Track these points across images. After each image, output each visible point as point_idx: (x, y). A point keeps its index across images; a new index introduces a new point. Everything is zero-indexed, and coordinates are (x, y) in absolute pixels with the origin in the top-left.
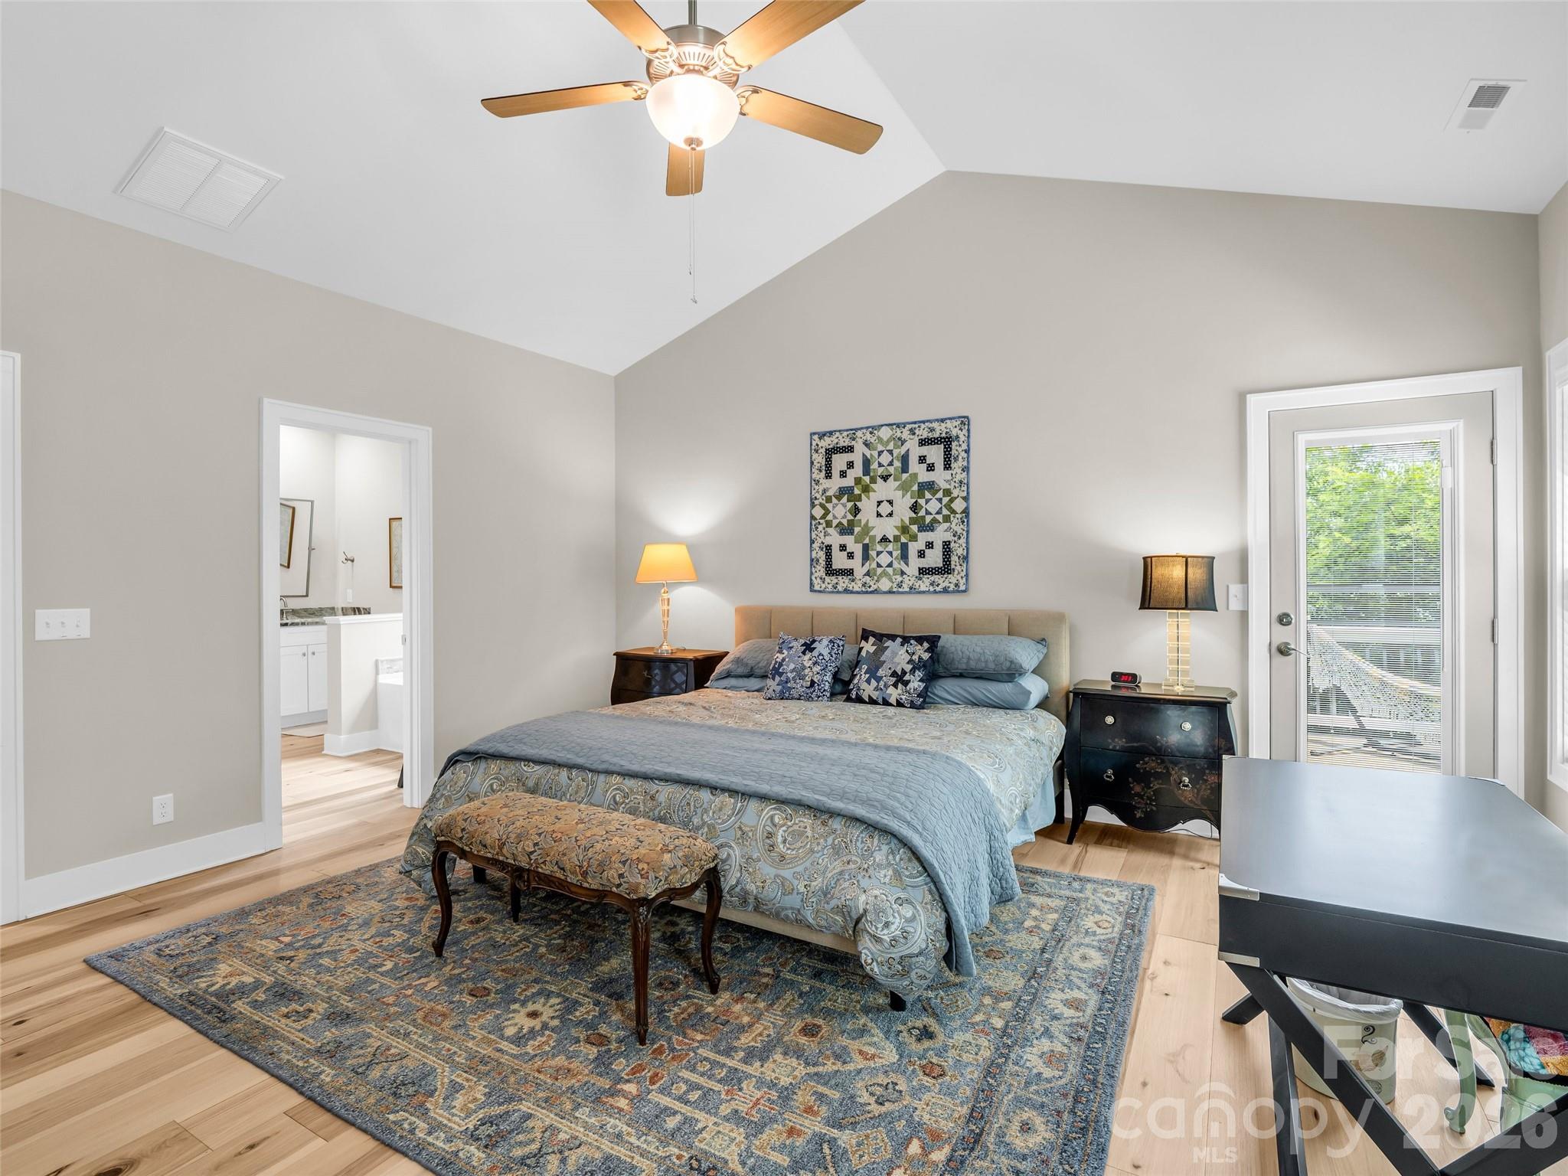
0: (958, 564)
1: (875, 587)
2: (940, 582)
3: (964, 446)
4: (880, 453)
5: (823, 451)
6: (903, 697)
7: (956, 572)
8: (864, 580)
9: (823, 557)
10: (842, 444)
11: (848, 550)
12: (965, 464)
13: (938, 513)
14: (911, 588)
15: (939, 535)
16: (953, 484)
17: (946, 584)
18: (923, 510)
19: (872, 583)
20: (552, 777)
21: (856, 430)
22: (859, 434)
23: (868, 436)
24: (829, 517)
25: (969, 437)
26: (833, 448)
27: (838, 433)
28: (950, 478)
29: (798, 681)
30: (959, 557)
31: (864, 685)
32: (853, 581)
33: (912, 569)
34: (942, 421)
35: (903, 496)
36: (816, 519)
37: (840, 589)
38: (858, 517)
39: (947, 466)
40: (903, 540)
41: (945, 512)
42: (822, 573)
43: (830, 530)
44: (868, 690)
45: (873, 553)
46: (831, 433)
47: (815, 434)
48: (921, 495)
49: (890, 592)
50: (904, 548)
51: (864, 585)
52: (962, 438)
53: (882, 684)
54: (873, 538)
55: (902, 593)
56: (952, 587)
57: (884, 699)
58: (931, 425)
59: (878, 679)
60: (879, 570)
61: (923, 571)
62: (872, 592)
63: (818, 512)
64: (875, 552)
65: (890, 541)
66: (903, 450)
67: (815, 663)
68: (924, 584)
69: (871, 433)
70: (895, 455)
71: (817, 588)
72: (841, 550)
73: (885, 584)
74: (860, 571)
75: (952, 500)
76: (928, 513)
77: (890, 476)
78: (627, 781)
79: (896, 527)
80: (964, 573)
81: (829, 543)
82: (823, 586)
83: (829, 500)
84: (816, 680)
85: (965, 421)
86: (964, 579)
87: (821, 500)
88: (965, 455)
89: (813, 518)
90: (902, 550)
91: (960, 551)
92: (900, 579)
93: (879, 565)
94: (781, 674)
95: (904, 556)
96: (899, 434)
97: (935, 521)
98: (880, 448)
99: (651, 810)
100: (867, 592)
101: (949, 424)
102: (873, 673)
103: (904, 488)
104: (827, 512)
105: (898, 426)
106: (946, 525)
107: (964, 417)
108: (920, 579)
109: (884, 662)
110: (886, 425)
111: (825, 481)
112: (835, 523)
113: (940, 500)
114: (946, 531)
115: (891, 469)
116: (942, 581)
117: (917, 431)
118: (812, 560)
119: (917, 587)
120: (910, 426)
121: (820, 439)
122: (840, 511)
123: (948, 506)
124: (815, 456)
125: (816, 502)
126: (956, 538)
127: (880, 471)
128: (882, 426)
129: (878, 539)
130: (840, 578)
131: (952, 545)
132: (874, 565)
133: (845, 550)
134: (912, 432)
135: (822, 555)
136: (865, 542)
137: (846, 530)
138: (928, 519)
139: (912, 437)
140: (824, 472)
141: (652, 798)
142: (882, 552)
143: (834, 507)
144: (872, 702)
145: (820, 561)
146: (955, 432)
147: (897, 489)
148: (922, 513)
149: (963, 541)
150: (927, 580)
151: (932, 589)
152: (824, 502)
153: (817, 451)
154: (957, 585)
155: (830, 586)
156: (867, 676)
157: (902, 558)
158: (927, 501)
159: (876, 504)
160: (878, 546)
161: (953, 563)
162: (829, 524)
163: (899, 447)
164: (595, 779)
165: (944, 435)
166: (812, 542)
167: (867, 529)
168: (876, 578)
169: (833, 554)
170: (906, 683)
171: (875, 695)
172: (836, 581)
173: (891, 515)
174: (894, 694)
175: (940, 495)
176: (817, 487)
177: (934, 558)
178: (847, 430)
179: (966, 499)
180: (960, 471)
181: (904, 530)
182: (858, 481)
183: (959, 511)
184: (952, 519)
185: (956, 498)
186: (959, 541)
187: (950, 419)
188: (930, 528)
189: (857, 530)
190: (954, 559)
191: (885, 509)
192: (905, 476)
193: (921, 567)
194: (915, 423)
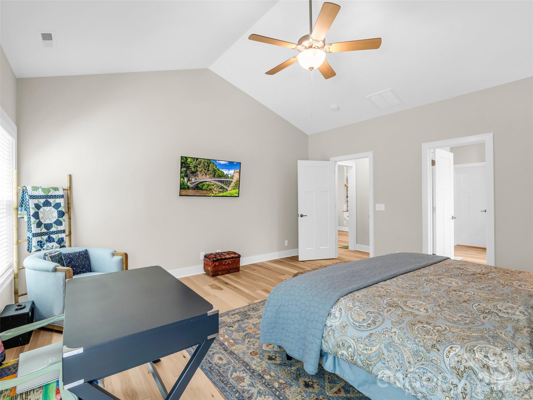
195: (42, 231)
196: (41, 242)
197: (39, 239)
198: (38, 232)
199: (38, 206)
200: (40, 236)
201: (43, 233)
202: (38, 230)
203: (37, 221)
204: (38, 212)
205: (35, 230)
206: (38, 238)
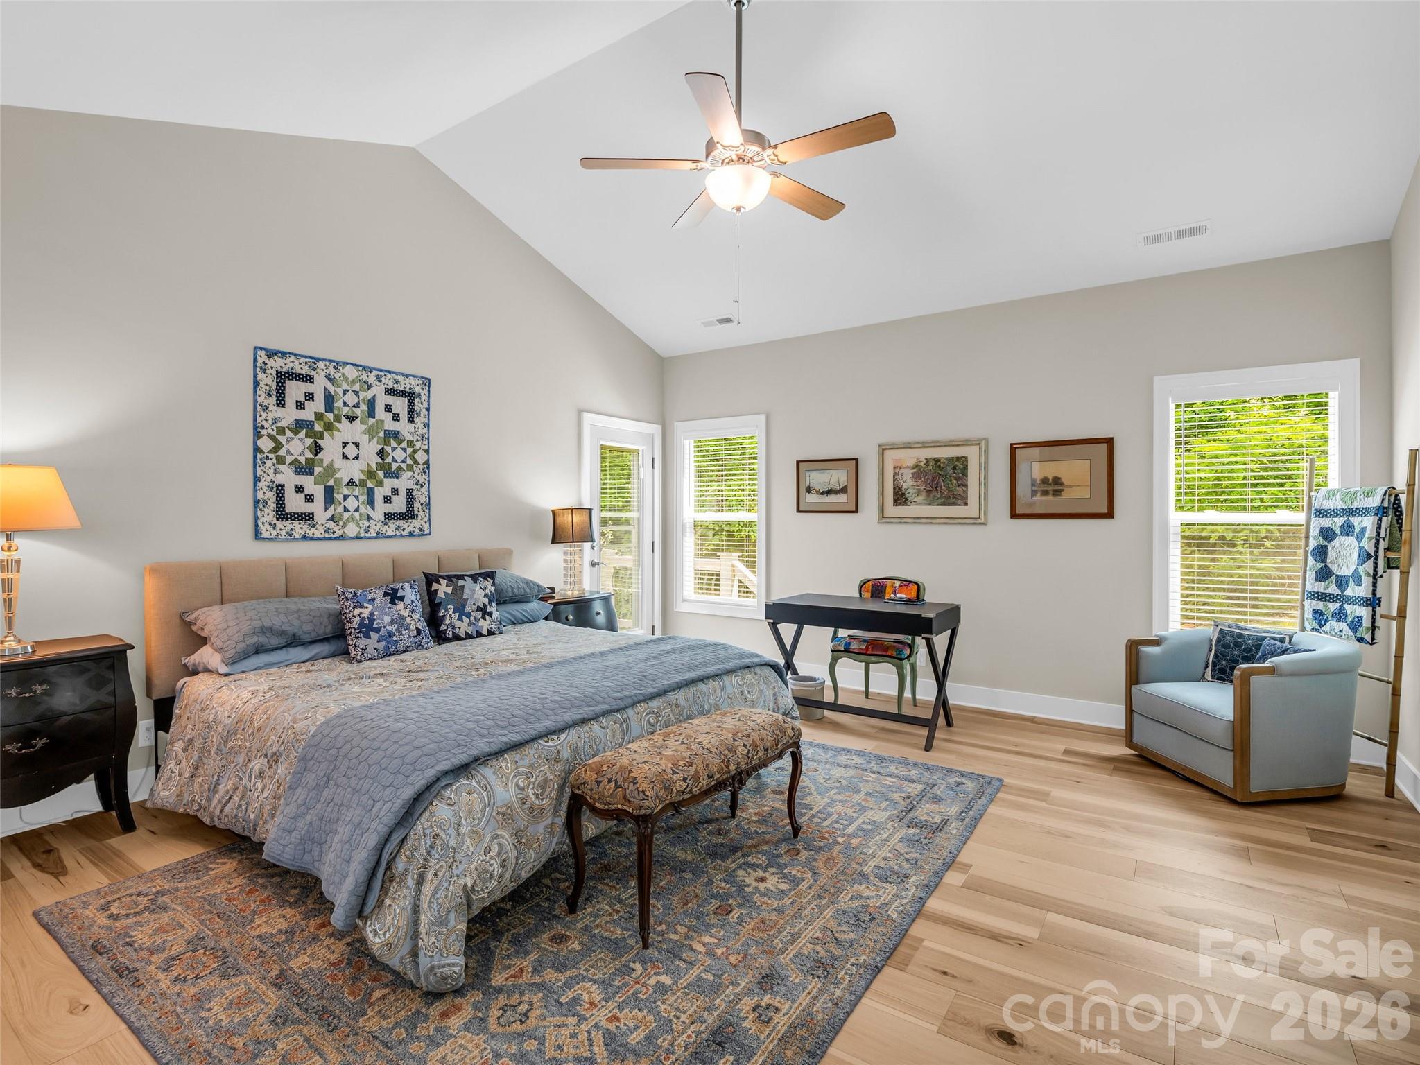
0: (420, 510)
1: (341, 533)
2: (405, 526)
3: (425, 405)
4: (345, 392)
5: (274, 372)
6: (492, 626)
7: (420, 518)
8: (327, 525)
9: (274, 499)
10: (298, 370)
11: (306, 492)
12: (426, 420)
13: (403, 462)
14: (378, 533)
15: (403, 483)
16: (416, 437)
17: (411, 529)
18: (390, 457)
19: (336, 529)
20: (587, 735)
21: (318, 360)
22: (321, 365)
23: (332, 371)
24: (282, 452)
25: (429, 397)
26: (288, 373)
27: (293, 358)
28: (413, 431)
29: (403, 632)
30: (422, 504)
31: (458, 624)
32: (314, 526)
33: (378, 514)
34: (407, 376)
35: (369, 441)
36: (262, 452)
37: (297, 536)
38: (320, 456)
39: (411, 420)
40: (370, 484)
41: (409, 461)
42: (272, 517)
43: (281, 467)
44: (463, 627)
45: (339, 497)
46: (284, 354)
47: (261, 349)
48: (387, 443)
49: (358, 538)
50: (370, 493)
51: (327, 531)
52: (423, 397)
53: (472, 619)
54: (338, 481)
55: (370, 538)
56: (417, 531)
57: (477, 631)
58: (396, 377)
59: (468, 615)
60: (346, 515)
61: (388, 516)
62: (335, 539)
63: (266, 444)
64: (342, 496)
65: (356, 485)
66: (369, 395)
67: (412, 611)
68: (390, 529)
69: (334, 367)
70: (361, 398)
71: (266, 535)
72: (297, 492)
73: (352, 530)
74: (321, 516)
75: (415, 451)
76: (394, 460)
77: (357, 418)
78: (651, 704)
79: (362, 471)
80: (427, 519)
81: (282, 483)
82: (274, 533)
83: (281, 431)
84: (420, 627)
85: (427, 382)
86: (428, 524)
87: (270, 430)
88: (427, 413)
89: (257, 449)
90: (368, 494)
91: (423, 499)
92: (367, 524)
93: (346, 510)
94: (377, 630)
95: (371, 501)
96: (365, 378)
97: (400, 468)
98: (345, 386)
99: (680, 715)
100: (330, 539)
101: (412, 380)
102: (461, 611)
103: (371, 432)
104: (278, 446)
105: (364, 368)
106: (410, 474)
107: (426, 378)
108: (386, 524)
109: (467, 599)
110: (352, 364)
111: (276, 408)
112: (289, 459)
113: (405, 450)
114: (409, 479)
115: (358, 411)
116: (407, 526)
117: (383, 379)
118: (256, 502)
119: (384, 531)
120: (377, 373)
121: (269, 357)
122: (297, 447)
123: (412, 456)
124: (261, 376)
125: (263, 432)
126: (419, 487)
127: (345, 410)
128: (347, 364)
129: (345, 482)
130: (296, 523)
131: (415, 492)
132: (340, 509)
133: (302, 492)
134: (379, 379)
135: (271, 497)
136: (329, 484)
137: (303, 469)
138: (394, 466)
139: (379, 384)
140: (275, 398)
141: (677, 706)
142: (349, 496)
143: (288, 441)
144: (469, 636)
145: (269, 503)
146: (417, 389)
147: (364, 433)
148: (389, 460)
149: (425, 489)
150: (393, 525)
151: (398, 533)
152: (274, 433)
153: (264, 371)
154: (421, 529)
155: (283, 533)
156: (457, 614)
157: (368, 503)
158: (393, 449)
159: (341, 445)
160: (345, 489)
161: (416, 509)
162: (281, 460)
163: (365, 391)
164: (625, 716)
165: (407, 390)
166: (257, 479)
167: (330, 470)
168: (341, 523)
169: (286, 495)
170: (490, 614)
171: (470, 630)
172: (291, 526)
173: (357, 458)
174: (484, 625)
175: (404, 445)
176: (264, 414)
177: (399, 504)
178: (306, 357)
179: (427, 452)
180: (421, 426)
181: (371, 474)
182: (319, 416)
183: (421, 462)
184: (415, 468)
185: (419, 450)
186: (422, 490)
187: (414, 376)
188: (395, 475)
189: (317, 470)
190: (417, 505)
191: (351, 451)
192: (371, 421)
193: (387, 512)
194: (381, 371)
195: (1328, 591)
196: (1321, 614)
197: (1320, 605)
198: (1316, 591)
199: (1327, 534)
200: (1321, 600)
201: (1330, 594)
202: (1320, 587)
203: (1319, 565)
204: (1326, 547)
205: (1313, 585)
206: (1314, 602)
